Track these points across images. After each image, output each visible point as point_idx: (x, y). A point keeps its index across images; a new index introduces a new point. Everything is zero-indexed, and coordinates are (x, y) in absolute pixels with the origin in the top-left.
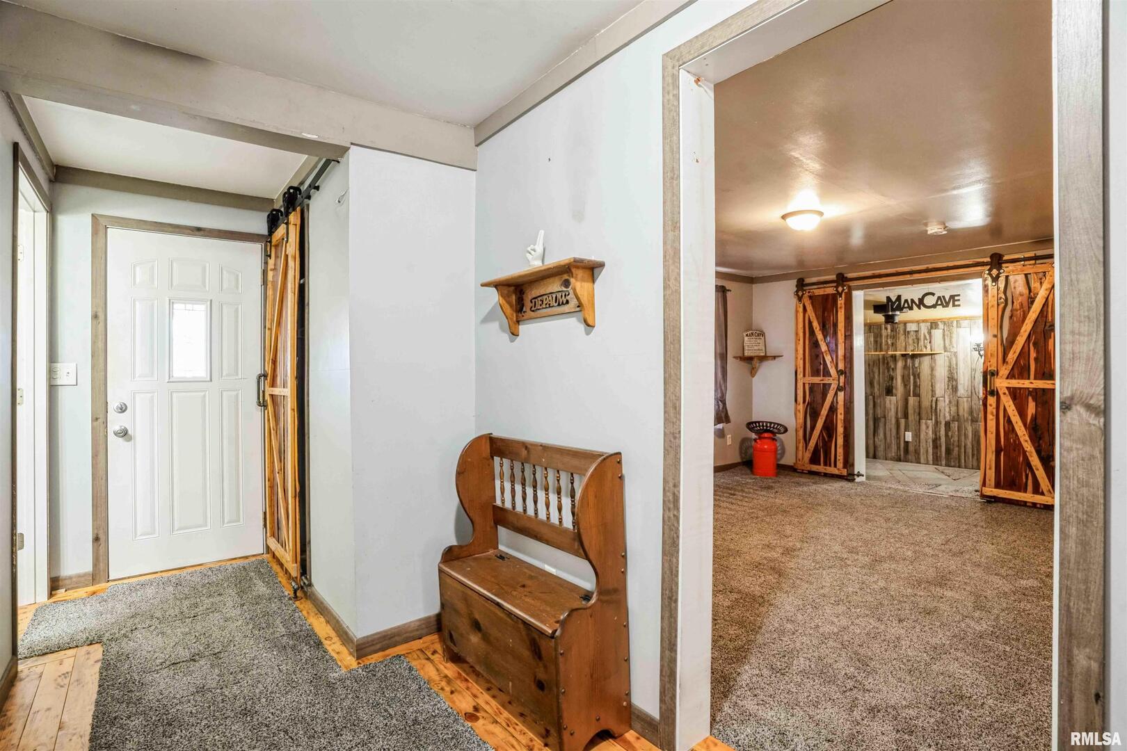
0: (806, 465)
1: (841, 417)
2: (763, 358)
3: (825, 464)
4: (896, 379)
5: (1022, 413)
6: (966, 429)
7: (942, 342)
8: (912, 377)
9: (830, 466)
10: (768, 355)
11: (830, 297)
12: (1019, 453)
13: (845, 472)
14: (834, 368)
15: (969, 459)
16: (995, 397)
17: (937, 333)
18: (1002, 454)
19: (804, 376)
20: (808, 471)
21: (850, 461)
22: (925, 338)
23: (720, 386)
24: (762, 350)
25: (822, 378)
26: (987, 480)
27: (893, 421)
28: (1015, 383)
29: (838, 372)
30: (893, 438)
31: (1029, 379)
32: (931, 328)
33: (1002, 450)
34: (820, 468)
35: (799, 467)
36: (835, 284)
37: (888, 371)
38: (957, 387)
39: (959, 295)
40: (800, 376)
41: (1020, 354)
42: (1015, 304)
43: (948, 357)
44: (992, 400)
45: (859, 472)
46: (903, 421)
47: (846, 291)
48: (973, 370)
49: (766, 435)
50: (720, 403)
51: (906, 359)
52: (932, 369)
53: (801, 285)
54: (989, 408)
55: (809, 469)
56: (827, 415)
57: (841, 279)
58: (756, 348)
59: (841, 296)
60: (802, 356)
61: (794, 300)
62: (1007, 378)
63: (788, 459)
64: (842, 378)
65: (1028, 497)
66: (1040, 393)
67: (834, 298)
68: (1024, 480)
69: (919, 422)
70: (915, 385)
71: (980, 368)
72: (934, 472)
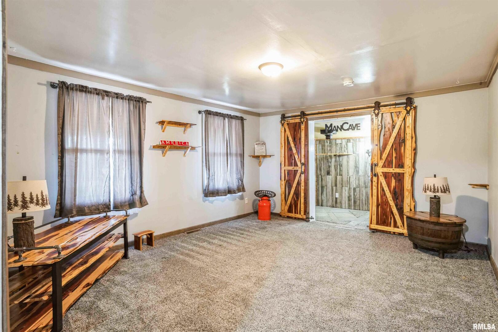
0: (286, 213)
1: (303, 188)
2: (265, 156)
3: (295, 213)
4: (332, 167)
5: (389, 185)
6: (362, 191)
7: (352, 149)
8: (339, 166)
9: (298, 214)
10: (267, 155)
11: (298, 124)
12: (387, 205)
13: (305, 217)
14: (299, 162)
15: (364, 205)
16: (377, 177)
17: (350, 145)
18: (380, 207)
19: (285, 166)
20: (287, 216)
21: (307, 211)
22: (345, 147)
23: (240, 172)
24: (264, 152)
25: (293, 167)
26: (372, 220)
27: (330, 187)
28: (386, 170)
29: (301, 164)
30: (330, 196)
31: (392, 168)
32: (347, 142)
33: (379, 205)
34: (293, 215)
35: (283, 214)
36: (300, 117)
37: (328, 163)
38: (358, 171)
39: (360, 124)
40: (283, 166)
41: (388, 155)
42: (386, 128)
43: (355, 156)
44: (375, 179)
45: (312, 217)
46: (334, 188)
47: (305, 121)
48: (366, 163)
49: (265, 198)
50: (239, 180)
51: (336, 157)
52: (348, 162)
53: (283, 117)
54: (374, 183)
55: (287, 215)
56: (296, 187)
57: (303, 114)
58: (261, 151)
59: (303, 124)
60: (284, 155)
61: (280, 125)
62: (382, 167)
63: (277, 210)
64: (303, 167)
65: (391, 229)
66: (397, 174)
67: (300, 124)
68: (390, 220)
69: (342, 188)
70: (340, 170)
71: (370, 162)
72: (348, 213)
